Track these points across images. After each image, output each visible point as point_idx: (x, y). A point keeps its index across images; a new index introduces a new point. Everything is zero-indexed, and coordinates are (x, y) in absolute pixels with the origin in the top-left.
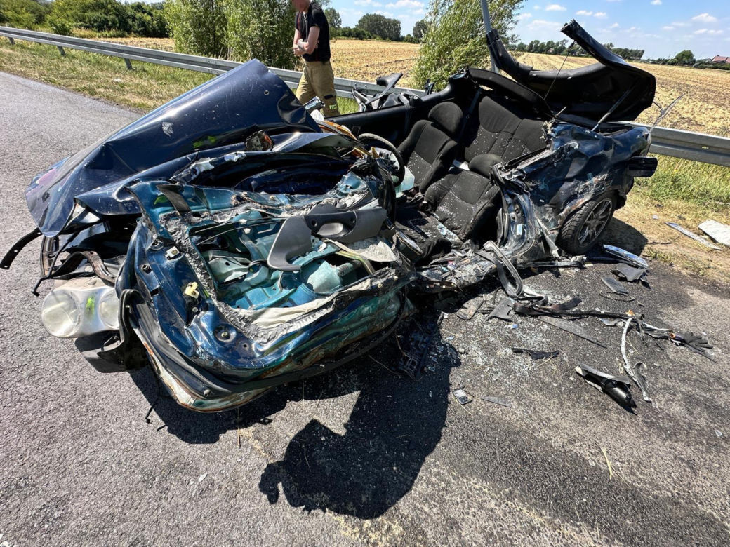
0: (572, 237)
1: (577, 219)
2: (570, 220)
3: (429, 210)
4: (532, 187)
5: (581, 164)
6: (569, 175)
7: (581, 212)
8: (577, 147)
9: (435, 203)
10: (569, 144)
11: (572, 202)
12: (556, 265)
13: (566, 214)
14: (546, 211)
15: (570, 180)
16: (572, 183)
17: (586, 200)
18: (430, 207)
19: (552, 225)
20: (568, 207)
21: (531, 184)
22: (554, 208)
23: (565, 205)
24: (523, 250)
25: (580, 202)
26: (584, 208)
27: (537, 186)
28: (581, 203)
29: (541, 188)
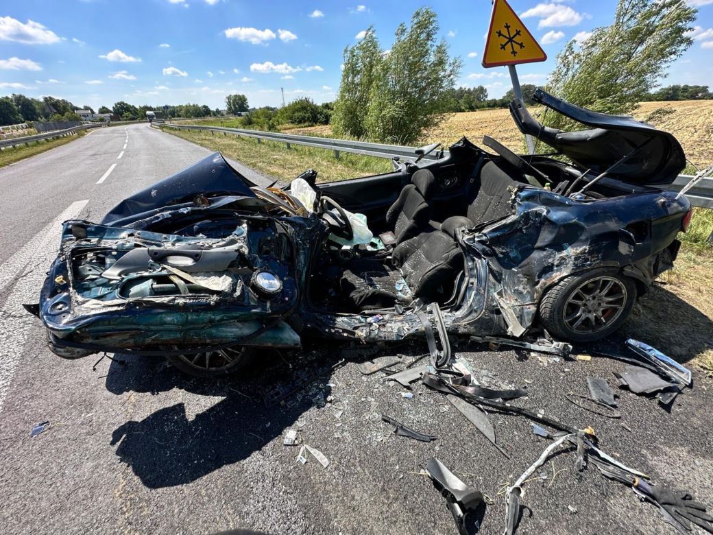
0: (550, 316)
1: (553, 296)
2: (546, 296)
3: (395, 265)
4: (502, 253)
5: (551, 232)
6: (539, 244)
7: (558, 287)
8: (544, 213)
9: (402, 259)
10: (535, 209)
11: (548, 275)
12: (527, 347)
13: (541, 287)
14: (520, 282)
15: (542, 249)
16: (545, 253)
17: (565, 274)
18: (397, 262)
19: (528, 298)
20: (543, 280)
21: (500, 250)
22: (528, 279)
23: (540, 277)
24: (468, 318)
25: (556, 276)
26: (562, 283)
27: (507, 252)
28: (558, 278)
29: (512, 255)
